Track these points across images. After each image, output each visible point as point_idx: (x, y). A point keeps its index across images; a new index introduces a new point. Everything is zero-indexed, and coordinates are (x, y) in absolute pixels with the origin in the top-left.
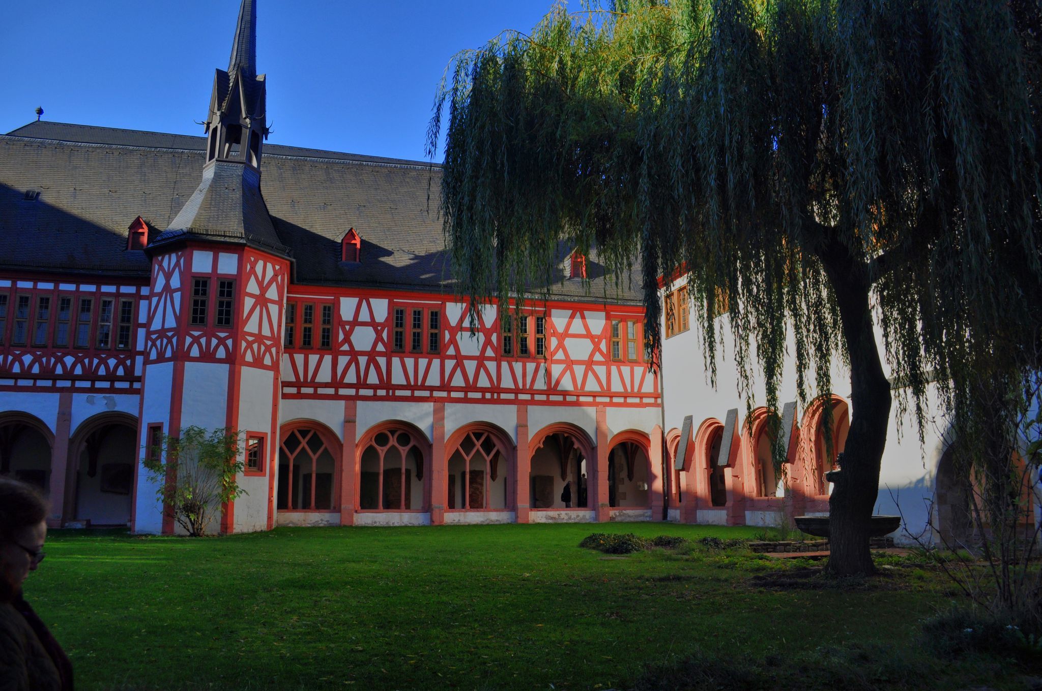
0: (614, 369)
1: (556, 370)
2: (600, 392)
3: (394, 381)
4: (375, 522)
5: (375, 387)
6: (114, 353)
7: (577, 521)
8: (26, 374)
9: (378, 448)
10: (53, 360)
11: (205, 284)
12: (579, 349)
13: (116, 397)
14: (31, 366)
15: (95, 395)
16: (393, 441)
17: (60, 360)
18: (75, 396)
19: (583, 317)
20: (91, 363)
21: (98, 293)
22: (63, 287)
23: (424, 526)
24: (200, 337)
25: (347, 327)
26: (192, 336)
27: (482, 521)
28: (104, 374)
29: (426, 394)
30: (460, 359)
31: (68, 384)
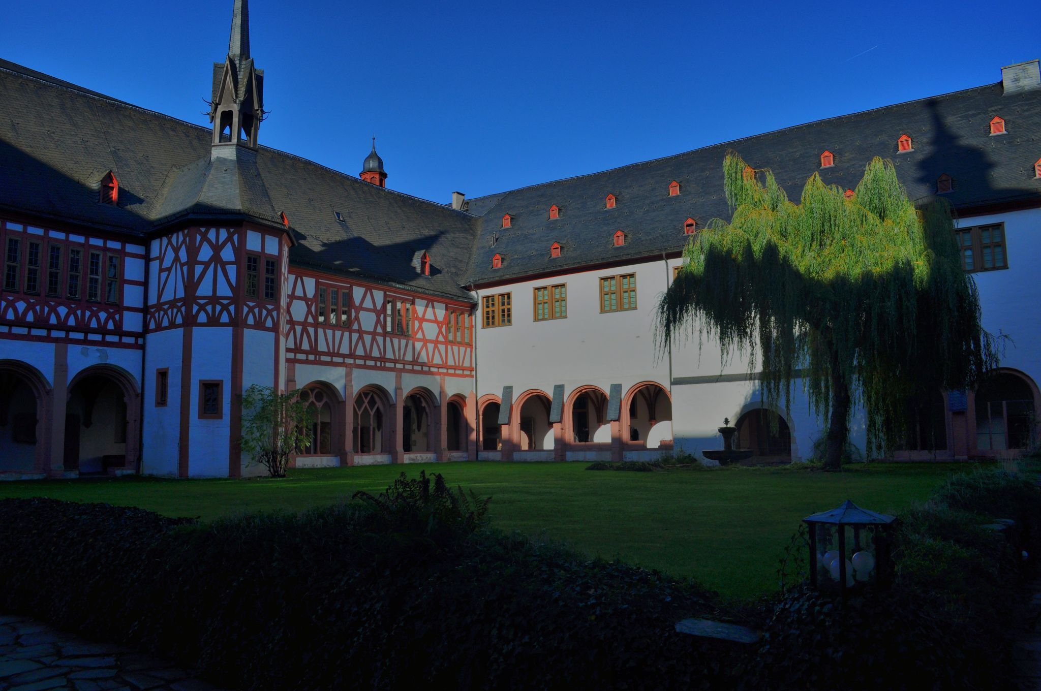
0: (449, 347)
1: (418, 345)
2: (441, 365)
3: (320, 349)
4: (305, 465)
5: (306, 352)
6: (104, 306)
7: (426, 461)
8: (20, 321)
9: (317, 404)
10: (46, 309)
11: (255, 261)
12: (431, 330)
13: (109, 350)
14: (25, 313)
15: (89, 347)
16: (312, 399)
17: (53, 310)
18: (71, 347)
19: (433, 307)
20: (83, 314)
21: (86, 245)
22: (53, 234)
23: (337, 467)
24: (254, 307)
25: (288, 300)
26: (248, 306)
27: (373, 463)
28: (96, 326)
29: (340, 360)
30: (360, 332)
31: (62, 334)
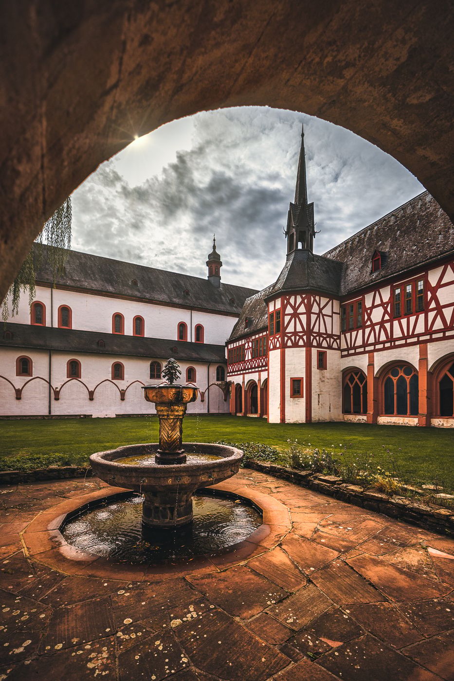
3: (395, 336)
5: (384, 343)
16: (401, 373)
25: (369, 311)
29: (415, 339)
30: (439, 309)
